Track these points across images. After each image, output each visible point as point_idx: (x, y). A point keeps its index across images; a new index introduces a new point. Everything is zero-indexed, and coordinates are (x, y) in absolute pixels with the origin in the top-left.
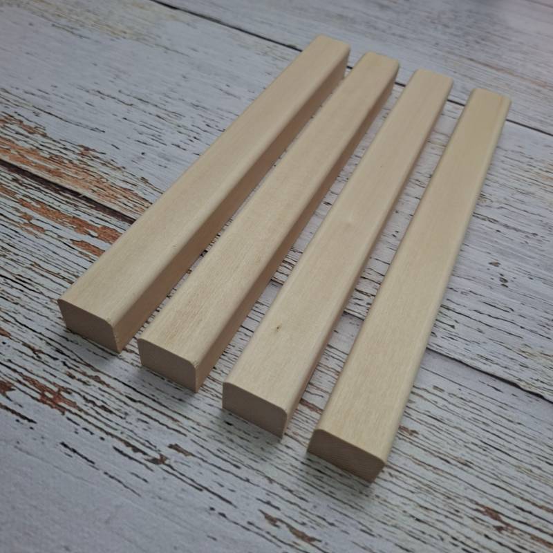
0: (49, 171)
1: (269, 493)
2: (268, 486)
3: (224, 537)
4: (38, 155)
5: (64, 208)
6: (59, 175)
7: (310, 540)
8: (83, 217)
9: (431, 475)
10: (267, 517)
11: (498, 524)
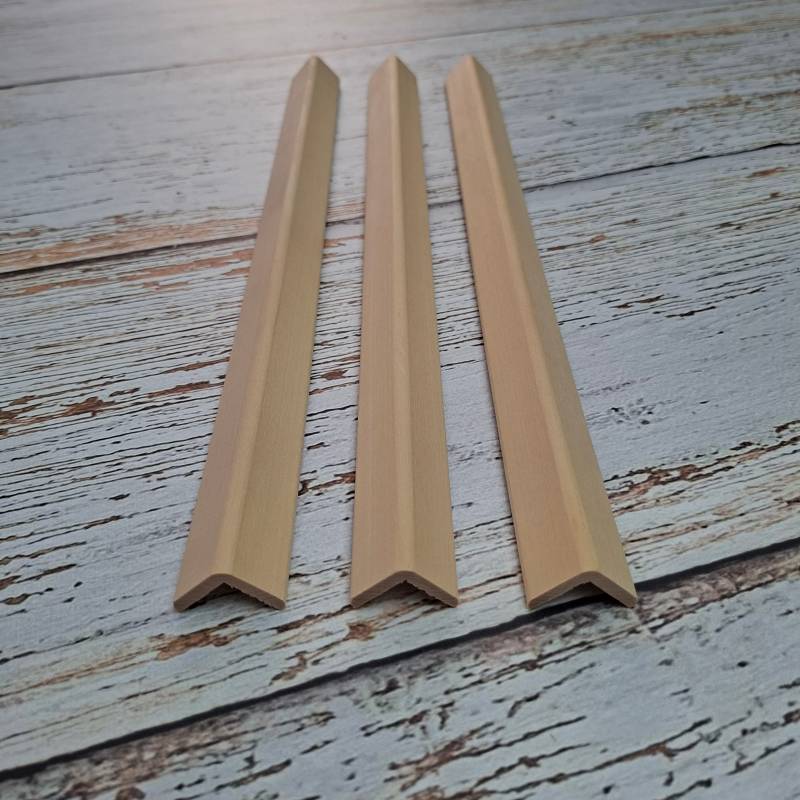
0: (110, 248)
1: (602, 297)
2: (596, 295)
3: (611, 331)
4: (75, 244)
5: (173, 261)
6: (126, 245)
7: (657, 298)
8: (203, 257)
9: (673, 232)
10: (619, 307)
11: (735, 227)
